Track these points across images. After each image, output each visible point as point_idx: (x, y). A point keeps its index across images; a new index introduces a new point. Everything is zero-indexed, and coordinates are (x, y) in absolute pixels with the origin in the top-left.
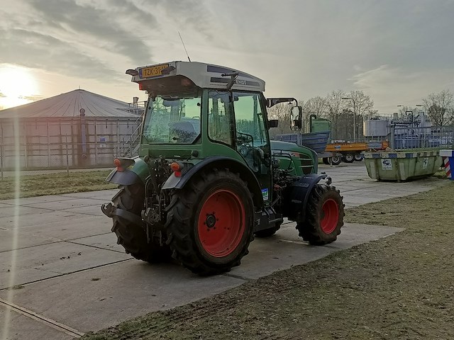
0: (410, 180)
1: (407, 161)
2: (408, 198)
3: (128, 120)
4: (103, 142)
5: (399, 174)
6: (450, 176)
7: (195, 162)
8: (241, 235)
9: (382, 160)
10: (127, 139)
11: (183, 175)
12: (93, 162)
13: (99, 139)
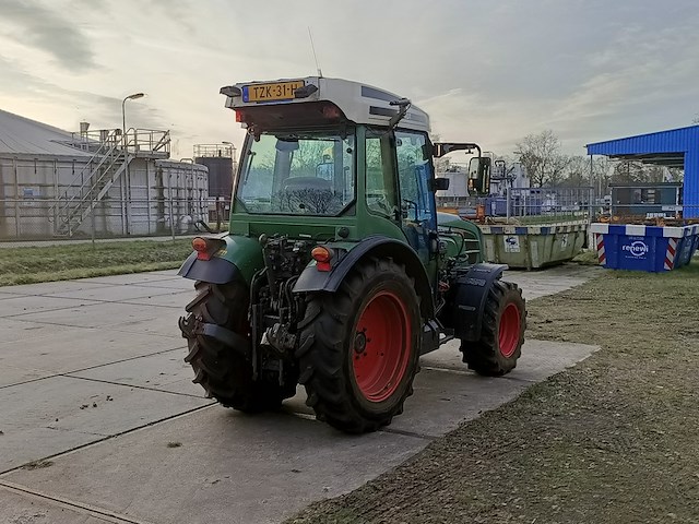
0: (545, 267)
1: (541, 239)
2: (563, 297)
3: (74, 161)
4: (28, 196)
5: (530, 258)
6: (604, 262)
7: (348, 247)
8: (405, 363)
9: (506, 237)
10: (72, 193)
11: (334, 269)
12: (11, 231)
13: (21, 191)
